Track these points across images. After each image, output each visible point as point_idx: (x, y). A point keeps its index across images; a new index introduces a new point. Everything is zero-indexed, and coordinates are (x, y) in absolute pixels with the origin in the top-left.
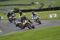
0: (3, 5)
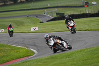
0: (38, 7)
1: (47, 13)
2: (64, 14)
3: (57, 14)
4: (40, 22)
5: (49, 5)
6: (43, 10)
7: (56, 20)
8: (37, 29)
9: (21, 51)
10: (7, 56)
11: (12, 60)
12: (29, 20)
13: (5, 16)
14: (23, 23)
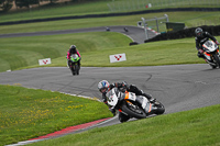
0: (126, 11)
1: (147, 24)
2: (183, 25)
3: (168, 25)
4: (131, 44)
5: (150, 5)
6: (138, 16)
7: (165, 39)
8: (124, 58)
9: (88, 106)
10: (57, 117)
11: (69, 126)
12: (105, 39)
13: (53, 29)
14: (93, 44)
